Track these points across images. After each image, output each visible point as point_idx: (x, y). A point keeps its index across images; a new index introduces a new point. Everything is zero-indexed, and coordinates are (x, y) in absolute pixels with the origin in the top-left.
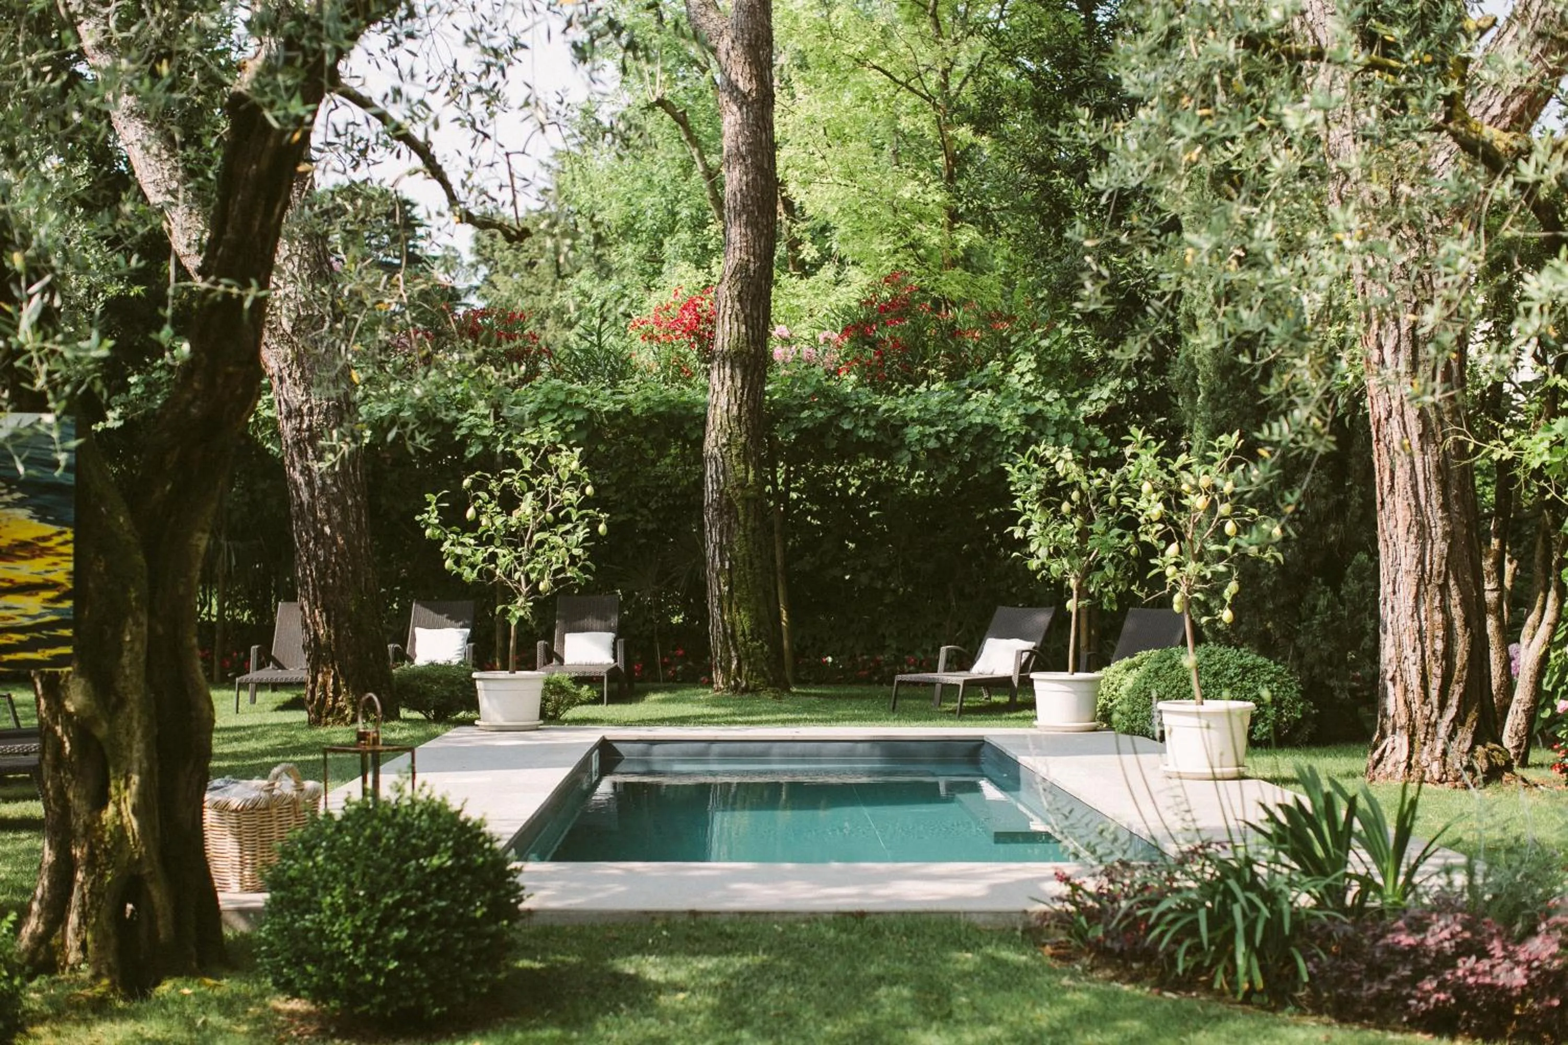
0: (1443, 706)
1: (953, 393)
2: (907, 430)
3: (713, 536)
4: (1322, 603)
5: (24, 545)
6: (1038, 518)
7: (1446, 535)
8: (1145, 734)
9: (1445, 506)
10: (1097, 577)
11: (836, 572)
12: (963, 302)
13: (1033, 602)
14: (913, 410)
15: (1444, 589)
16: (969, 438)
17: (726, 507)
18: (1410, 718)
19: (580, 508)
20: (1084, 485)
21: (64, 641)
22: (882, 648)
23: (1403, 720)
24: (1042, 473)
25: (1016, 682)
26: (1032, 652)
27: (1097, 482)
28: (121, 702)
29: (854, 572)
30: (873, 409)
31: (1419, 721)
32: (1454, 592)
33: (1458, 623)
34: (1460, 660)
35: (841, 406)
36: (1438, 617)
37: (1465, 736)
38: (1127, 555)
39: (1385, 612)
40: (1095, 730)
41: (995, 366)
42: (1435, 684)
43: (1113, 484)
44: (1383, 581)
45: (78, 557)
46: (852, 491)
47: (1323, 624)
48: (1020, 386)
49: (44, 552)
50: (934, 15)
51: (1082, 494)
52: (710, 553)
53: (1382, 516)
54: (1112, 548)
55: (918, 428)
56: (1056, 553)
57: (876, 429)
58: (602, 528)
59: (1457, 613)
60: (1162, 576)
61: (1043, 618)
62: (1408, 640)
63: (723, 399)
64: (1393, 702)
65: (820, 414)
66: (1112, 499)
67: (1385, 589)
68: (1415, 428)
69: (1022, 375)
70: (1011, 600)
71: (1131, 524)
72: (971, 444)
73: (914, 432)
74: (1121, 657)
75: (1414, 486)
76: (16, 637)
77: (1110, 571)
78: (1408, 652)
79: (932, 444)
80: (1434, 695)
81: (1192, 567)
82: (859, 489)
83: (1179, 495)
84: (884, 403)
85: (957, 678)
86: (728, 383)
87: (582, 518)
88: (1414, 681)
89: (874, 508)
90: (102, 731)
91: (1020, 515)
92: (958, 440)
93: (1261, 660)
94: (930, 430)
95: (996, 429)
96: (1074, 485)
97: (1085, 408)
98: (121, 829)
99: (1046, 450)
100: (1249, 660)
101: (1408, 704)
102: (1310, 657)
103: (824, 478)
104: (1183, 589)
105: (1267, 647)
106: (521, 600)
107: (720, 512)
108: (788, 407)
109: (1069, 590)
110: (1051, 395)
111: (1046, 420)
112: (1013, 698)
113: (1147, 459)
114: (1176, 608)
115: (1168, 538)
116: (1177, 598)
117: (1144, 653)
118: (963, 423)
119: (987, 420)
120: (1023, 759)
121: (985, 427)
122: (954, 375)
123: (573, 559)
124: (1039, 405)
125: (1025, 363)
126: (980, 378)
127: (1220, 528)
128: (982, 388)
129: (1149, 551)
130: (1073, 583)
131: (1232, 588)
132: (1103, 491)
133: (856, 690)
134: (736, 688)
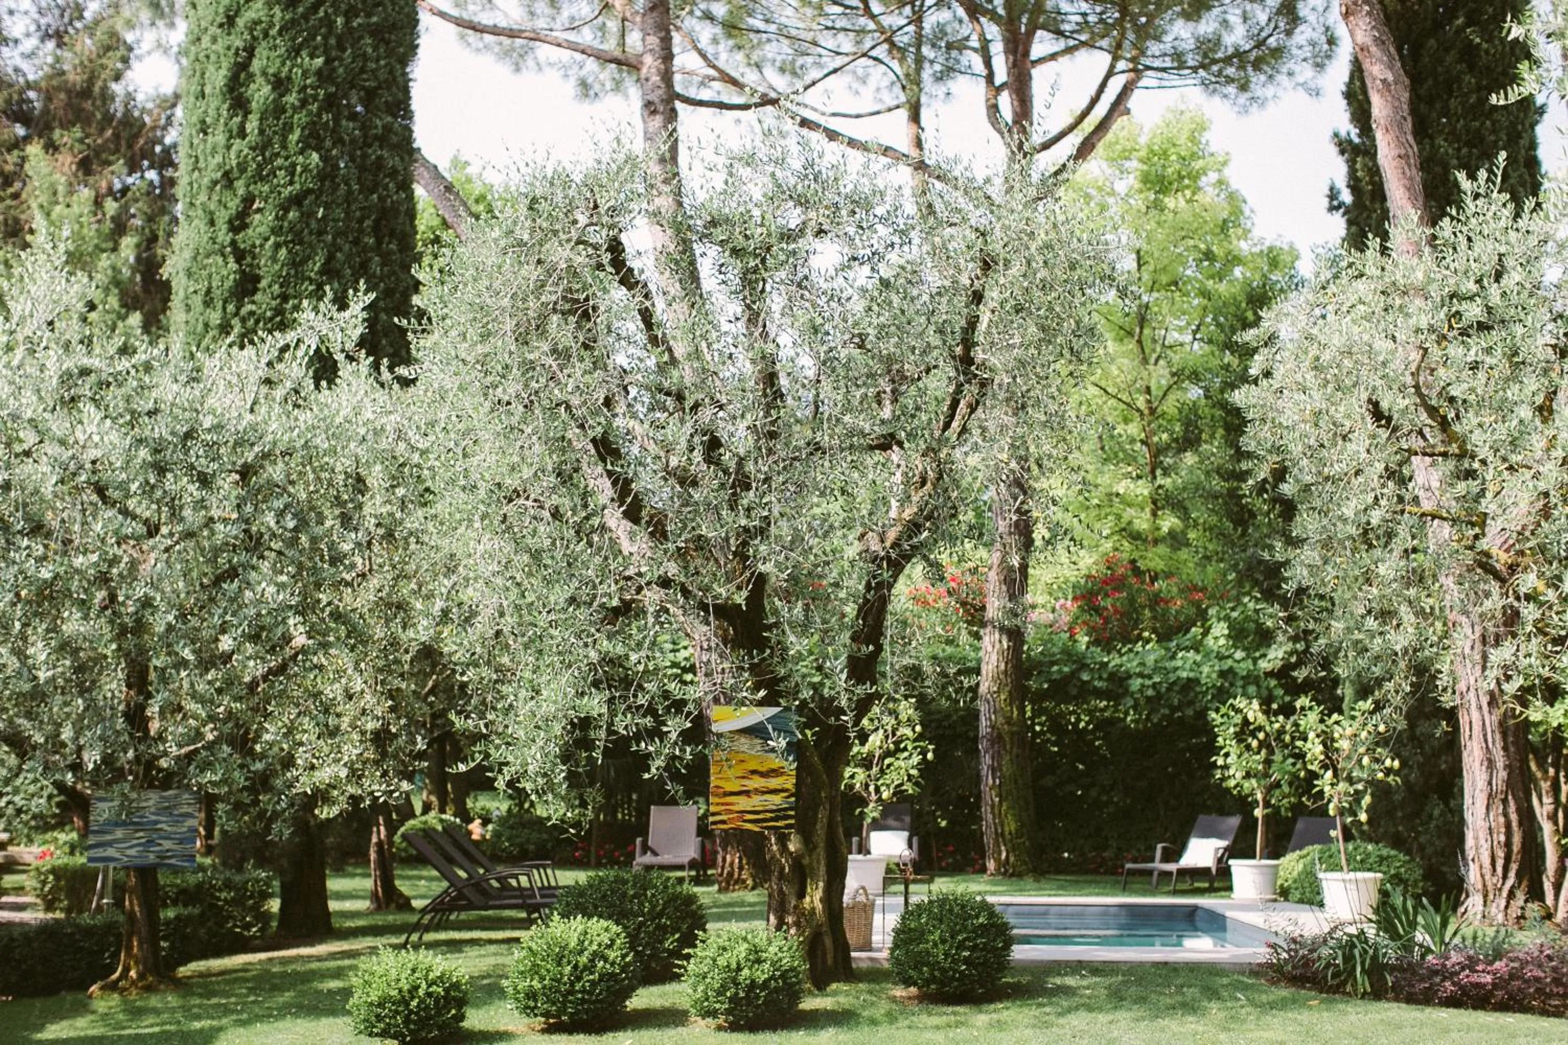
0: (1505, 877)
1: (1163, 652)
2: (1131, 682)
3: (986, 760)
4: (1436, 812)
5: (773, 771)
6: (1233, 748)
7: (1505, 768)
8: (1311, 903)
9: (1505, 748)
10: (1277, 792)
11: (1069, 788)
12: (1168, 575)
13: (1224, 812)
14: (1132, 665)
15: (1505, 801)
16: (1176, 688)
17: (997, 739)
18: (1484, 885)
19: (915, 740)
20: (1268, 728)
21: (790, 817)
22: (1105, 848)
23: (1479, 886)
24: (1238, 719)
25: (1214, 871)
26: (1226, 849)
27: (1277, 726)
28: (815, 848)
29: (1085, 788)
30: (1104, 665)
31: (1490, 888)
32: (1512, 803)
33: (1515, 824)
34: (1516, 847)
35: (1081, 663)
36: (1502, 820)
37: (1520, 897)
38: (1298, 777)
39: (1468, 816)
40: (1275, 900)
41: (1196, 631)
42: (1500, 863)
43: (1288, 727)
44: (1466, 796)
45: (798, 777)
46: (1082, 725)
47: (1437, 827)
48: (1215, 648)
49: (782, 774)
50: (1139, 342)
51: (1267, 735)
52: (984, 772)
53: (1465, 754)
54: (1289, 773)
55: (1139, 681)
56: (1248, 776)
57: (1108, 680)
58: (930, 756)
59: (1514, 817)
60: (1321, 792)
61: (1234, 821)
62: (1483, 835)
63: (994, 657)
64: (1473, 876)
65: (1066, 669)
66: (1287, 738)
67: (1468, 800)
68: (1485, 700)
69: (1216, 638)
70: (1208, 810)
71: (1300, 756)
72: (1178, 693)
73: (1136, 684)
74: (1293, 850)
75: (1485, 736)
76: (769, 815)
77: (1286, 789)
78: (1482, 842)
79: (1150, 692)
80: (1499, 870)
81: (1342, 786)
82: (1088, 723)
83: (1333, 740)
84: (1114, 661)
85: (1172, 867)
86: (997, 645)
87: (915, 748)
88: (1487, 862)
89: (1098, 739)
90: (806, 861)
91: (1222, 748)
92: (1169, 689)
93: (1393, 853)
94: (1148, 682)
95: (1197, 681)
96: (1260, 728)
97: (1264, 665)
98: (813, 909)
99: (1240, 702)
100: (1385, 852)
101: (1482, 876)
102: (1429, 850)
103: (1062, 715)
104: (1335, 800)
105: (1397, 842)
106: (872, 805)
107: (992, 742)
108: (1040, 663)
109: (1257, 802)
110: (1239, 655)
111: (1235, 674)
112: (1211, 884)
113: (1313, 717)
114: (1331, 813)
115: (1325, 767)
116: (1331, 806)
117: (1310, 848)
118: (1172, 677)
119: (1192, 675)
120: (1228, 914)
121: (1189, 680)
122: (1164, 638)
123: (910, 777)
124: (1230, 662)
125: (1220, 629)
126: (1186, 640)
127: (1360, 761)
128: (1187, 649)
129: (1313, 775)
130: (1259, 796)
131: (1367, 800)
132: (1281, 732)
133: (1089, 878)
134: (1005, 874)
